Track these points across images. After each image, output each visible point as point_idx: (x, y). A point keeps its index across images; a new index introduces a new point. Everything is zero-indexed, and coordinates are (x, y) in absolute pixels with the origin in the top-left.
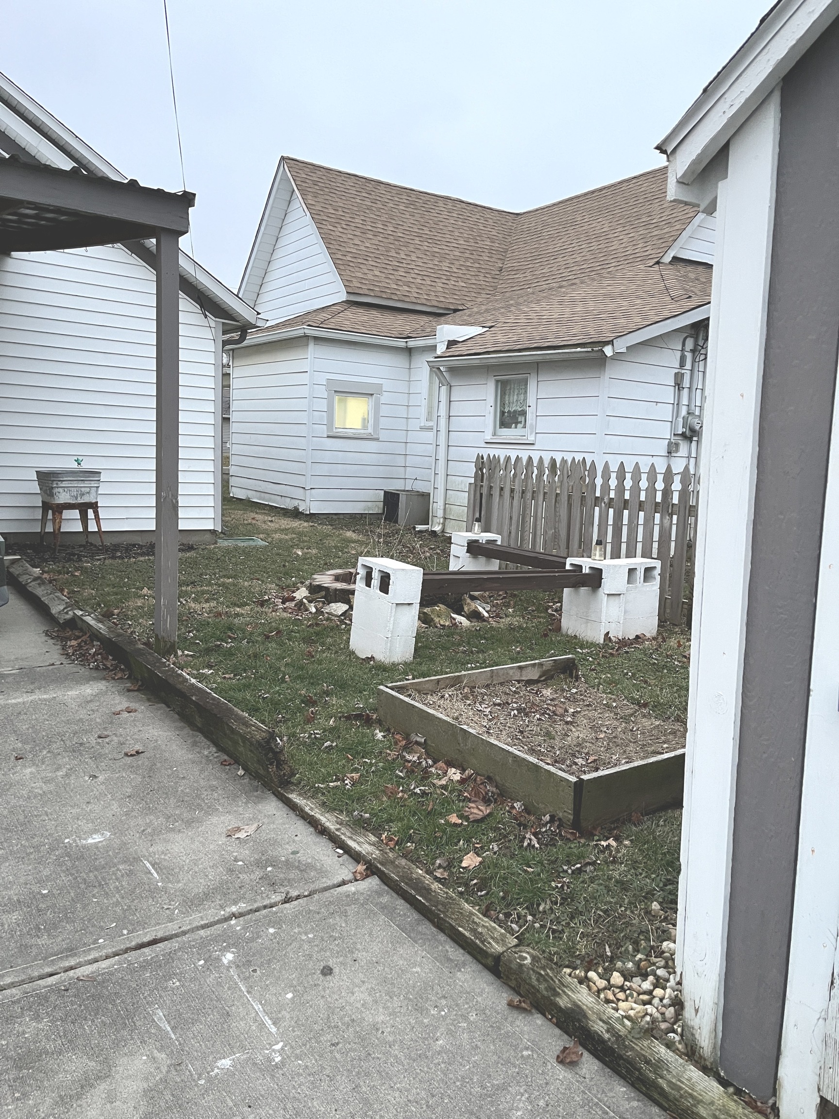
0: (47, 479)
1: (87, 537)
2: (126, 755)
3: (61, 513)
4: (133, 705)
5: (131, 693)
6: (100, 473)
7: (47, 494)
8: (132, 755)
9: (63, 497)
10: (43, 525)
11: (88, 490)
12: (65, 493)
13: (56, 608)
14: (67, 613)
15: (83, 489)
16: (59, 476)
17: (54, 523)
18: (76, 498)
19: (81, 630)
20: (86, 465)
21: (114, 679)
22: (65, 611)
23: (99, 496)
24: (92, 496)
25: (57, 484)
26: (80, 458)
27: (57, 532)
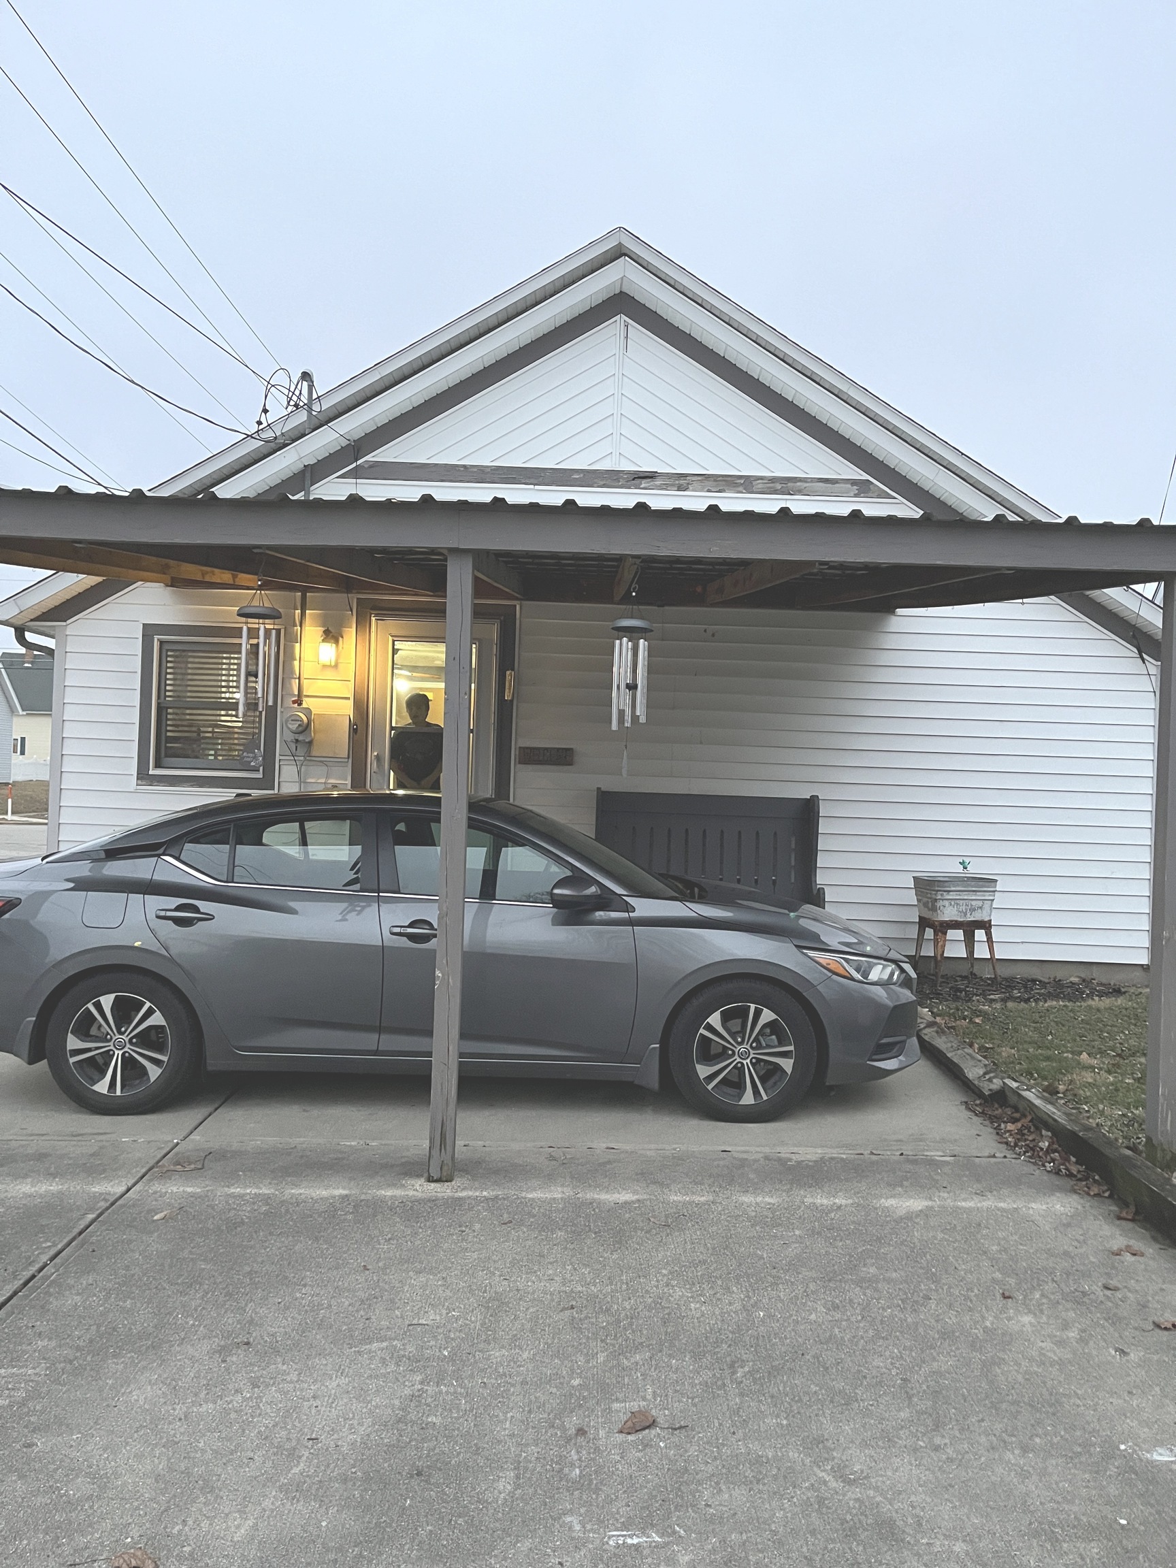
0: (927, 888)
1: (972, 966)
2: (1158, 1326)
3: (945, 933)
4: (1137, 1245)
5: (1124, 1223)
6: (996, 881)
7: (928, 907)
8: (1166, 1329)
9: (948, 913)
10: (919, 948)
11: (980, 903)
12: (951, 908)
13: (973, 1072)
14: (990, 1080)
15: (974, 903)
16: (946, 884)
17: (936, 946)
18: (965, 914)
19: (1016, 1109)
20: (975, 869)
21: (1088, 1194)
22: (987, 1077)
23: (994, 911)
24: (984, 912)
25: (942, 895)
26: (967, 860)
27: (939, 958)
